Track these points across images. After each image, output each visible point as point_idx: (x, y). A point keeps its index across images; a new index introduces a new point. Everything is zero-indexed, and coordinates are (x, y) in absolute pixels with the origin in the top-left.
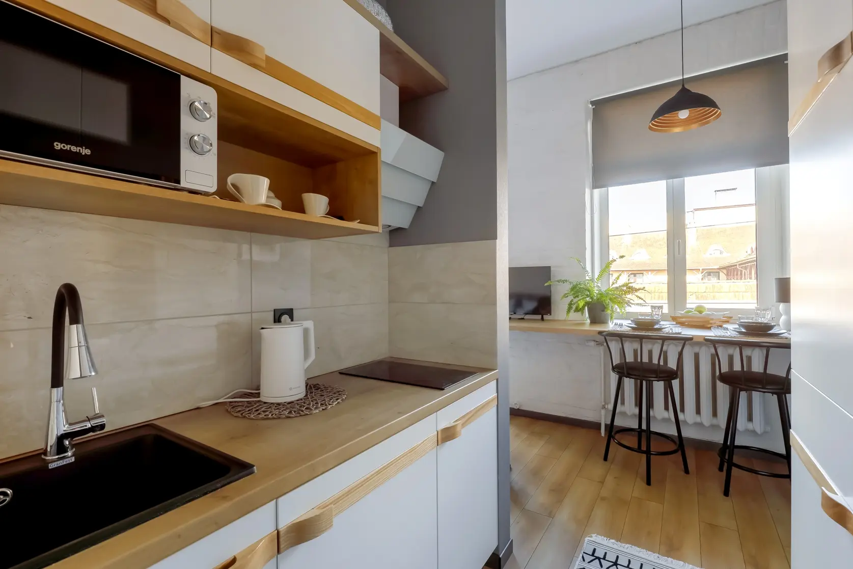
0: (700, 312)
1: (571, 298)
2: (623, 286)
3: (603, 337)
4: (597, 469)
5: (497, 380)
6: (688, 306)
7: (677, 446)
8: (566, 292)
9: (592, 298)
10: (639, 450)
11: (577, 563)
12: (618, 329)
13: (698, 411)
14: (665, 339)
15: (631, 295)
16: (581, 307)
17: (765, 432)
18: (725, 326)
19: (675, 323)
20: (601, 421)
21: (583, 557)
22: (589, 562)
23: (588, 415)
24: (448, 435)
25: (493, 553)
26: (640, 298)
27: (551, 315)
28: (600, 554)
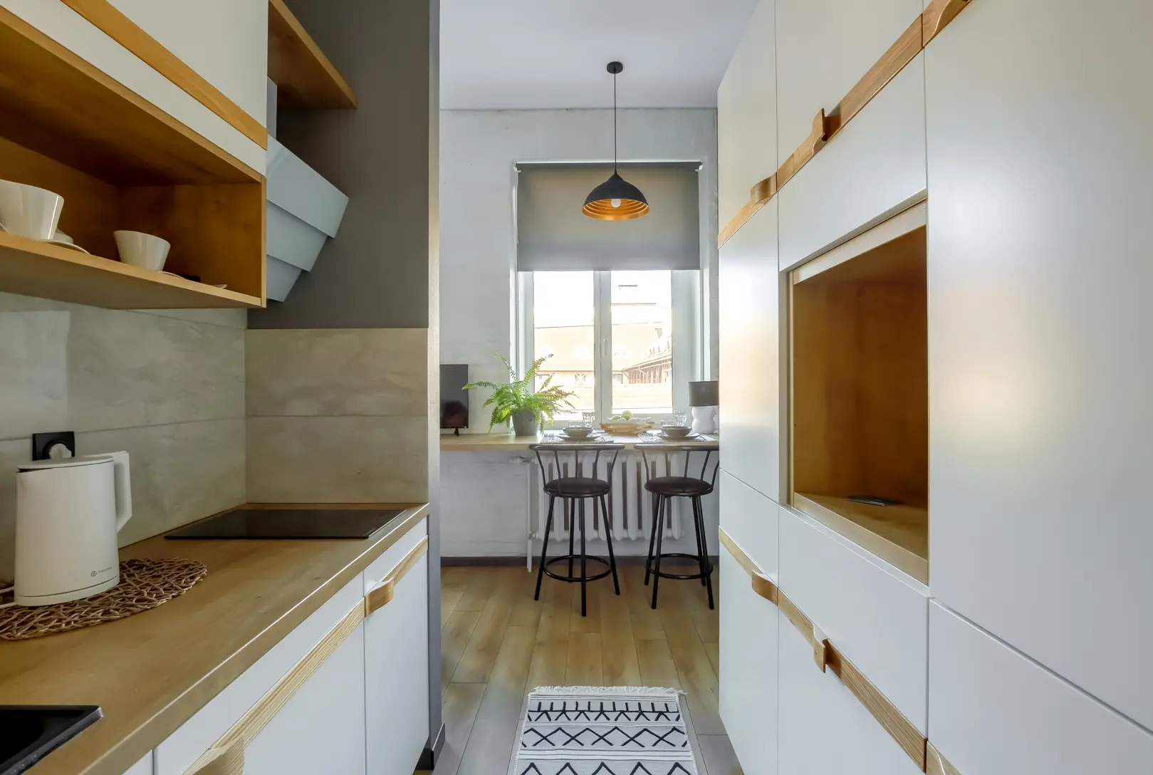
0: (627, 418)
1: (495, 404)
2: (552, 390)
3: (535, 452)
4: (528, 611)
5: (428, 517)
6: (614, 412)
7: (610, 565)
8: (491, 398)
9: (518, 405)
10: (570, 579)
11: (523, 726)
12: (551, 441)
13: (625, 526)
14: (599, 449)
15: (560, 400)
16: (504, 416)
17: (681, 537)
18: (648, 432)
19: (604, 431)
20: (527, 554)
21: (529, 717)
22: (536, 720)
23: (512, 551)
24: (378, 599)
25: (425, 750)
26: (569, 404)
27: (468, 427)
28: (546, 707)
